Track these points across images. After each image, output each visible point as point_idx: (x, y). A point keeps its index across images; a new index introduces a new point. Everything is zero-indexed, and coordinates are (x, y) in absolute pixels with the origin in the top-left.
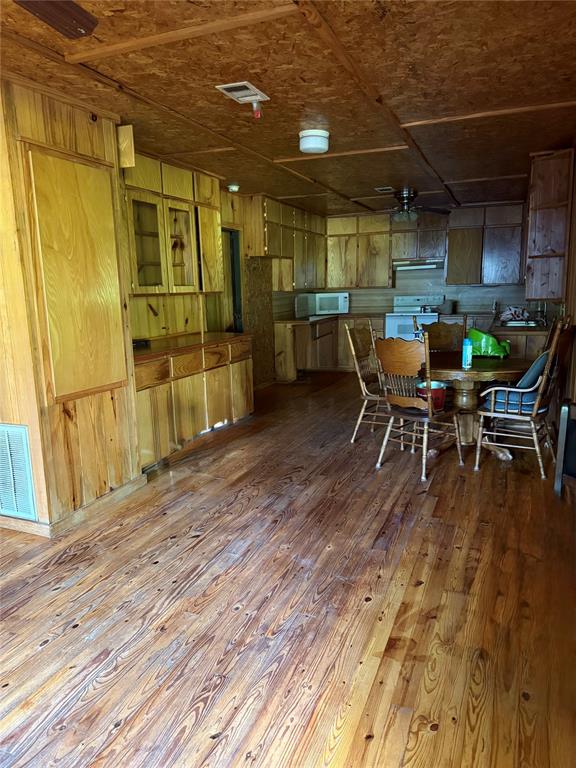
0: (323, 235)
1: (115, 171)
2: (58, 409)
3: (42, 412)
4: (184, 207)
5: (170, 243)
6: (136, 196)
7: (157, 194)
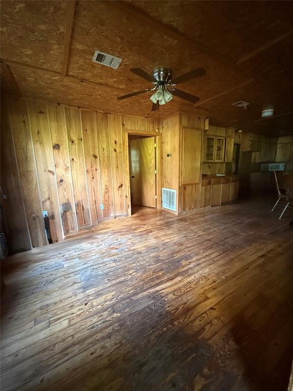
0: (276, 144)
1: (203, 131)
2: (183, 187)
3: (179, 187)
4: (222, 138)
5: (216, 149)
6: (208, 137)
7: (214, 135)
